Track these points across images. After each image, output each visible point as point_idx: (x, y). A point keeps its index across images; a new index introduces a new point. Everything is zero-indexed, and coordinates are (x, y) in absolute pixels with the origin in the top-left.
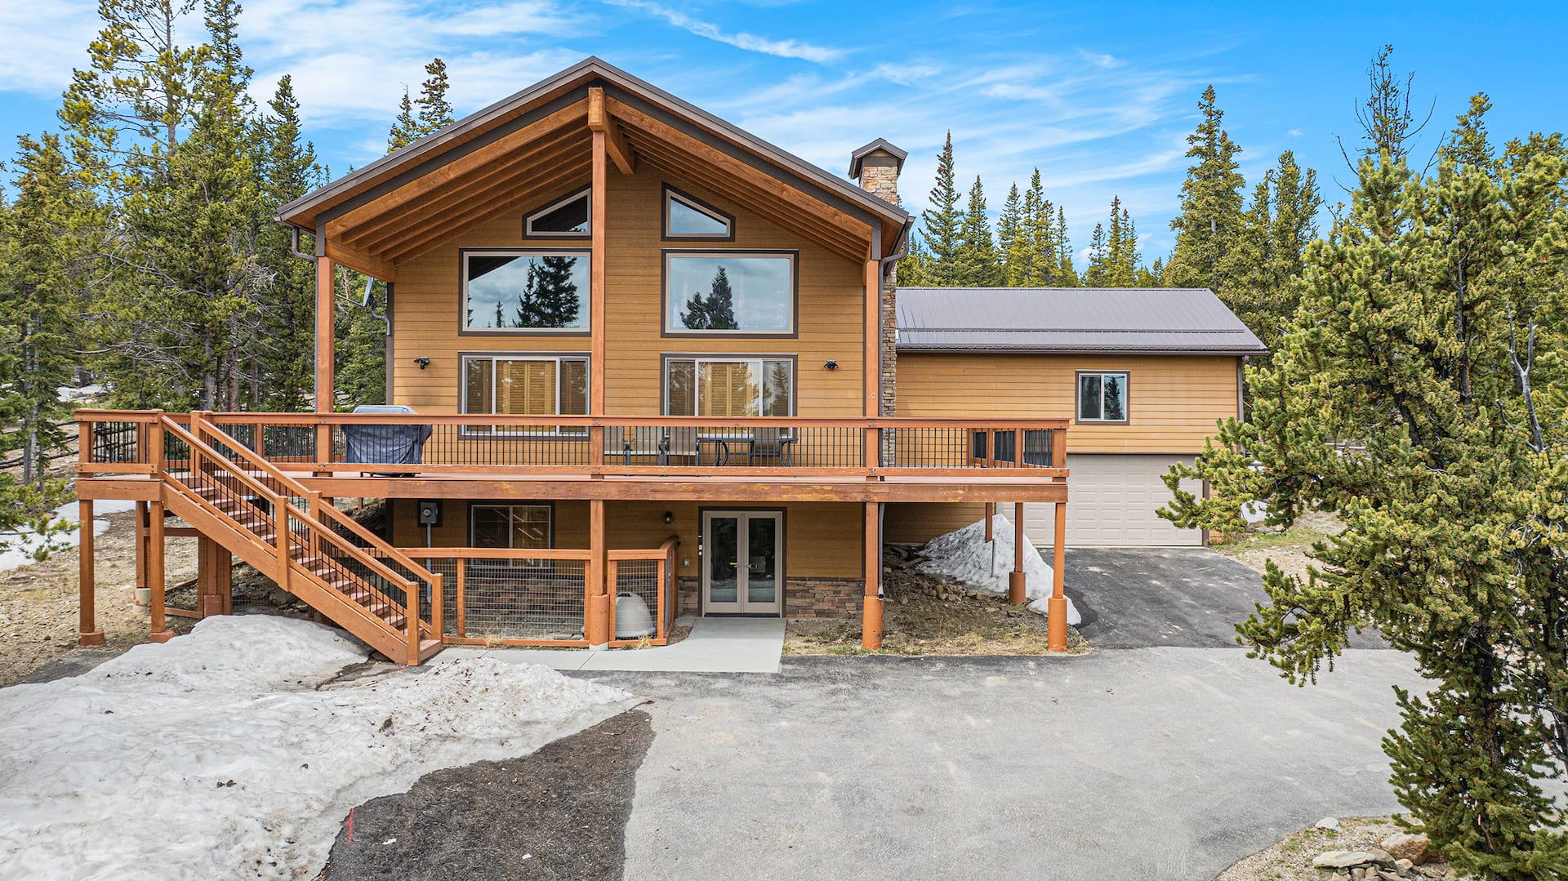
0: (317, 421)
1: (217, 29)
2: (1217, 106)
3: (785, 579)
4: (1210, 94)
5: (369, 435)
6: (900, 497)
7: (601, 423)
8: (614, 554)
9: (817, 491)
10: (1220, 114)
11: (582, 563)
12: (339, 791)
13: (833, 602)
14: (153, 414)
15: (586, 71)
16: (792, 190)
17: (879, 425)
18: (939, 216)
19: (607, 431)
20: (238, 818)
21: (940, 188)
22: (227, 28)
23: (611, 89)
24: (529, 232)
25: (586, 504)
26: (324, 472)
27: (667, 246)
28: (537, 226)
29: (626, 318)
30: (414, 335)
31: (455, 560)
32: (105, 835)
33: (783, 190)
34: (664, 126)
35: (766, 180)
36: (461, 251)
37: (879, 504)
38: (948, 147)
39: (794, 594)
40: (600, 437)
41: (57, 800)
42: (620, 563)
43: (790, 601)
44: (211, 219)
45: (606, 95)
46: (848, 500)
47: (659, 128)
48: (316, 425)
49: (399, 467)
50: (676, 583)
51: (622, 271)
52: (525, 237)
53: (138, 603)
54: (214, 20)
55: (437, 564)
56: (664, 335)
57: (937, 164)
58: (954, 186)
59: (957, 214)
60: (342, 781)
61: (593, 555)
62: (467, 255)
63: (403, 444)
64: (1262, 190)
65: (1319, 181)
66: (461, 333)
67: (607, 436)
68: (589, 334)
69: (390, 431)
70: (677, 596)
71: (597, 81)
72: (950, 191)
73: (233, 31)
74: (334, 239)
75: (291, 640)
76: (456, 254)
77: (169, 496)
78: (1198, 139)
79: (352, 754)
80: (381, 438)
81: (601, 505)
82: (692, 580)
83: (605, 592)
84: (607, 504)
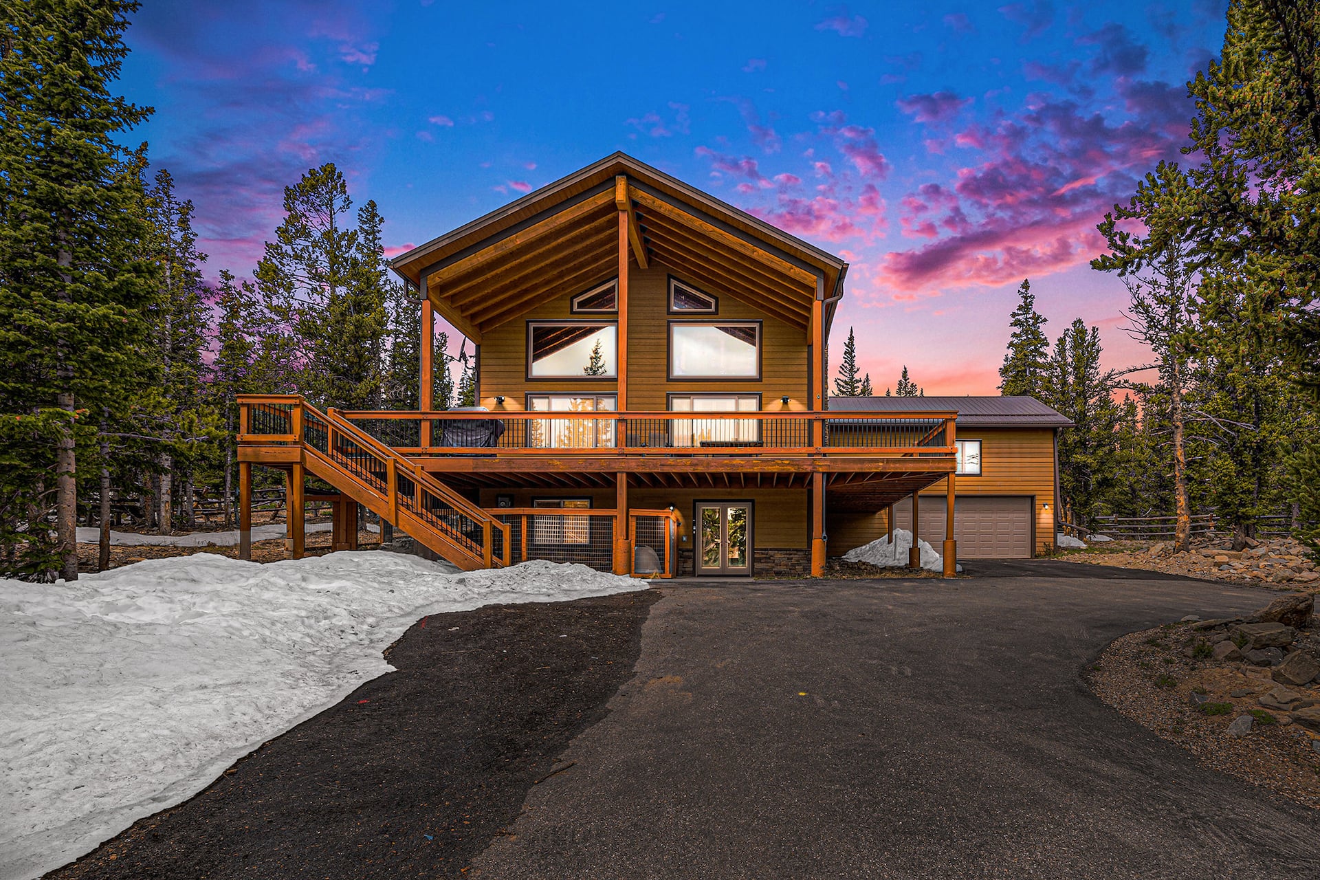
0: (421, 417)
1: (368, 234)
2: (1030, 293)
3: (753, 549)
4: (1026, 285)
5: (459, 428)
6: (838, 468)
7: (625, 417)
8: (633, 512)
9: (778, 464)
10: (1032, 297)
11: (611, 518)
12: (417, 607)
13: (787, 565)
14: (296, 398)
15: (614, 162)
16: (761, 252)
17: (822, 416)
18: (845, 382)
19: (629, 422)
20: (329, 607)
21: (846, 365)
22: (374, 233)
23: (633, 179)
24: (575, 309)
25: (614, 475)
26: (426, 454)
27: (671, 318)
28: (581, 305)
29: (643, 368)
30: (495, 381)
31: (520, 516)
32: (212, 600)
33: (754, 251)
34: (670, 207)
35: (742, 245)
36: (528, 322)
37: (823, 473)
38: (851, 338)
39: (759, 560)
40: (624, 428)
41: (177, 582)
42: (638, 518)
43: (757, 565)
44: (356, 327)
45: (628, 185)
46: (801, 470)
47: (665, 207)
48: (420, 420)
49: (480, 450)
50: (678, 554)
51: (640, 336)
52: (572, 313)
53: (287, 549)
54: (365, 227)
55: (509, 518)
56: (669, 380)
57: (844, 348)
58: (855, 363)
59: (857, 381)
60: (420, 601)
61: (619, 512)
62: (532, 326)
63: (483, 435)
64: (1061, 342)
65: (1100, 334)
66: (528, 380)
67: (629, 426)
68: (615, 380)
69: (474, 425)
70: (678, 562)
71: (622, 171)
72: (852, 366)
73: (378, 235)
74: (435, 288)
75: (397, 560)
76: (524, 324)
77: (308, 458)
78: (1019, 315)
79: (431, 589)
80: (467, 430)
81: (624, 475)
82: (688, 550)
83: (627, 538)
84: (630, 475)
